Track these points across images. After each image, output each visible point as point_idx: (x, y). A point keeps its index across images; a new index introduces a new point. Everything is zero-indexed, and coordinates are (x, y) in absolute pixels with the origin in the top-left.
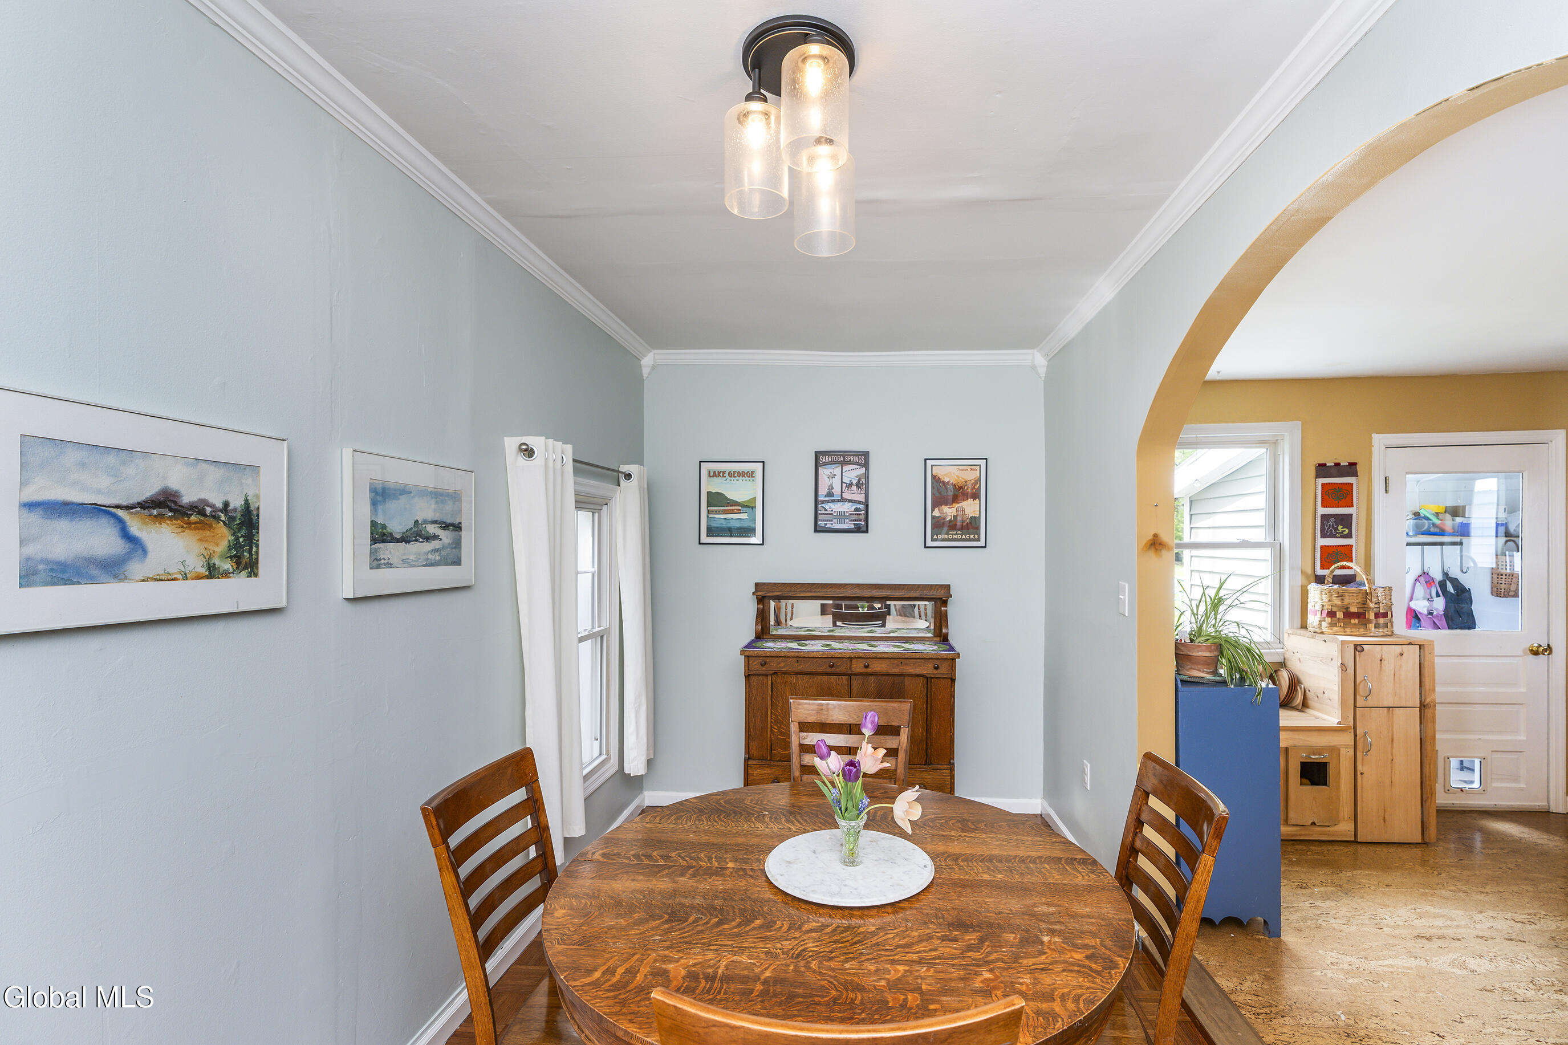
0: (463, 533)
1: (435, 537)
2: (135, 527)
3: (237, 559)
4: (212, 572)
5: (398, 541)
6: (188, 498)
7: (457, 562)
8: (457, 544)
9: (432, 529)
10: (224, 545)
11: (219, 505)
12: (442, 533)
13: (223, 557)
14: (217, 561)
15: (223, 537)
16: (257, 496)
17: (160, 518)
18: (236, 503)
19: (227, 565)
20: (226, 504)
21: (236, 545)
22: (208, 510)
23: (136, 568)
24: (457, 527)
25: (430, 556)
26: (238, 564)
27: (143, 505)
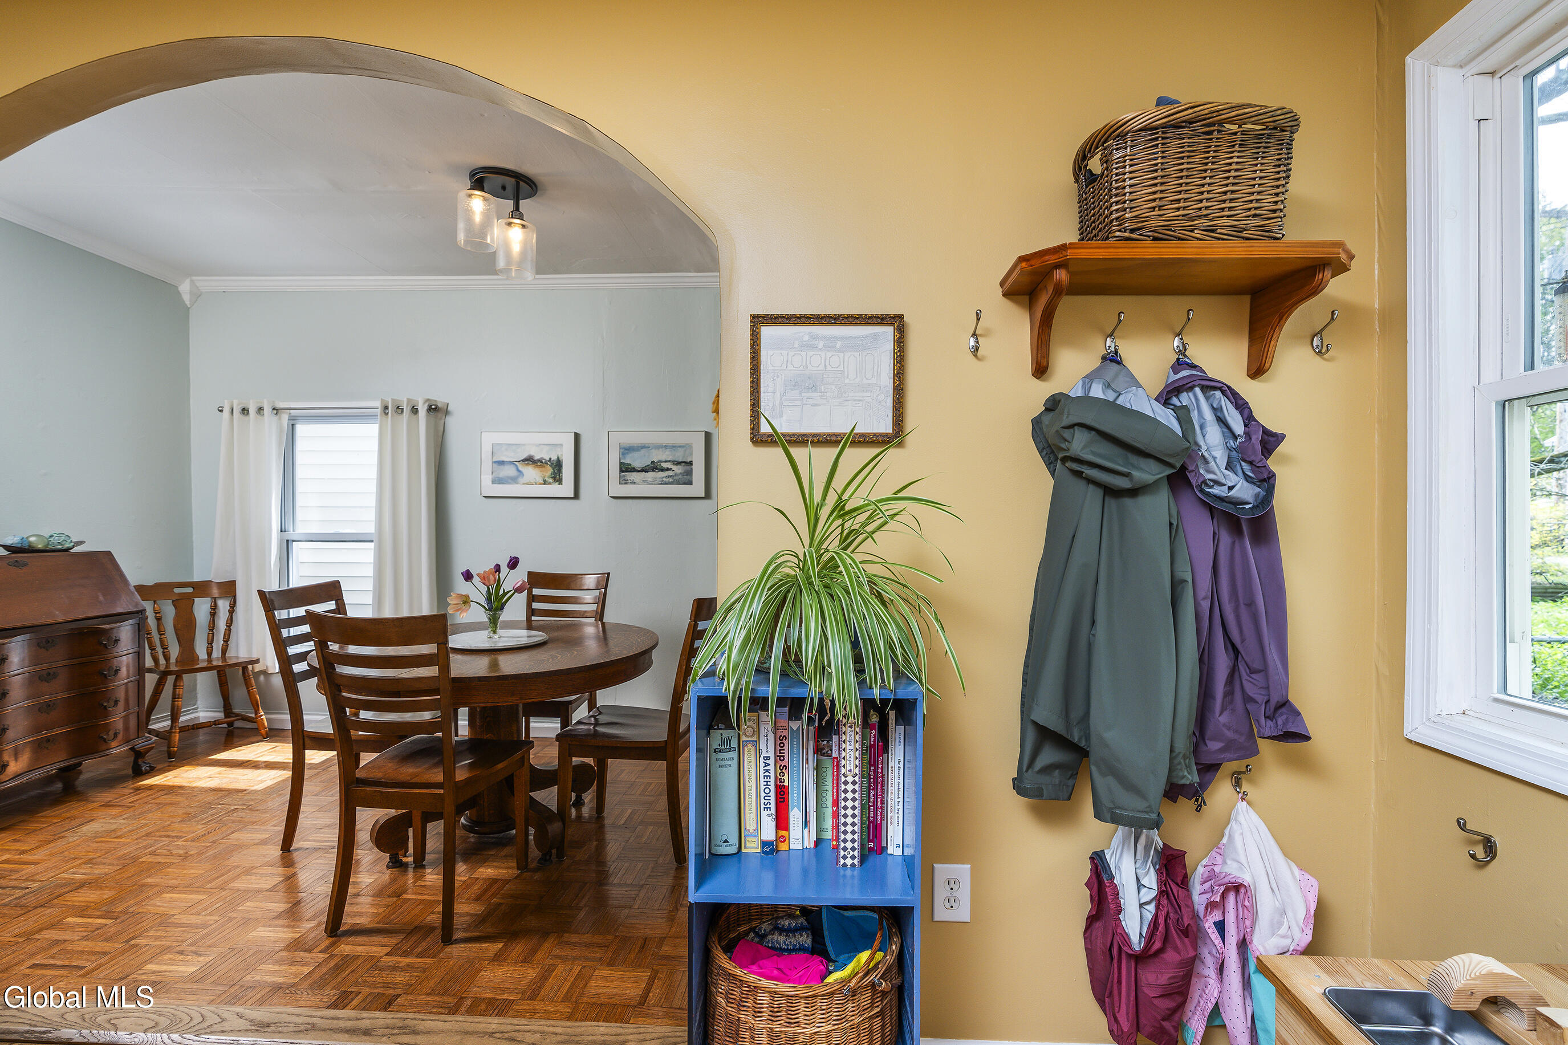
0: (694, 467)
1: (668, 469)
2: (520, 468)
3: (554, 478)
4: (545, 483)
5: (639, 471)
6: (536, 458)
7: (690, 483)
8: (690, 473)
9: (665, 465)
10: (549, 473)
11: (548, 459)
12: (674, 467)
13: (549, 477)
14: (547, 479)
15: (549, 471)
16: (562, 455)
17: (528, 464)
18: (554, 458)
19: (551, 480)
20: (550, 459)
21: (554, 473)
22: (544, 461)
23: (521, 480)
24: (690, 463)
25: (664, 479)
26: (555, 480)
27: (523, 461)
